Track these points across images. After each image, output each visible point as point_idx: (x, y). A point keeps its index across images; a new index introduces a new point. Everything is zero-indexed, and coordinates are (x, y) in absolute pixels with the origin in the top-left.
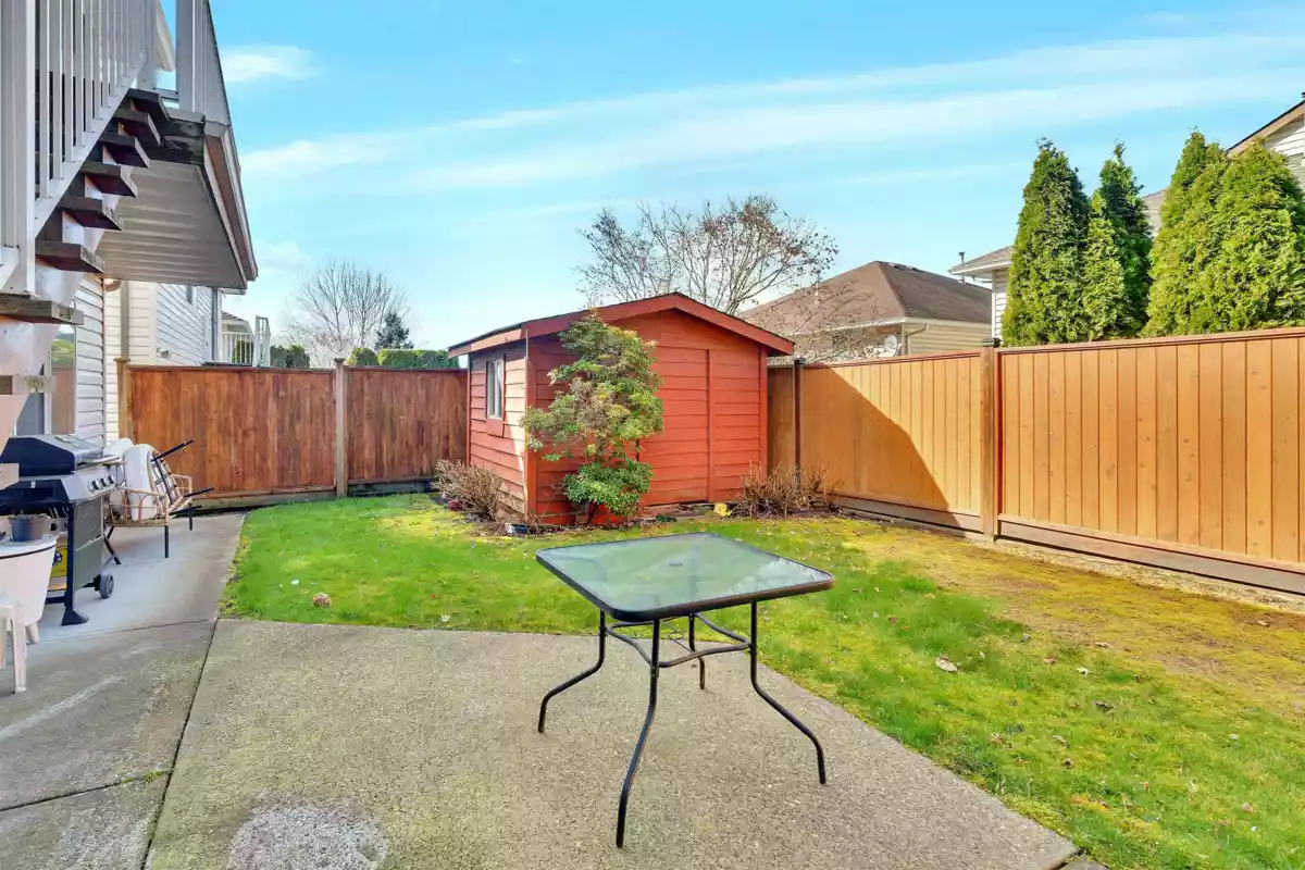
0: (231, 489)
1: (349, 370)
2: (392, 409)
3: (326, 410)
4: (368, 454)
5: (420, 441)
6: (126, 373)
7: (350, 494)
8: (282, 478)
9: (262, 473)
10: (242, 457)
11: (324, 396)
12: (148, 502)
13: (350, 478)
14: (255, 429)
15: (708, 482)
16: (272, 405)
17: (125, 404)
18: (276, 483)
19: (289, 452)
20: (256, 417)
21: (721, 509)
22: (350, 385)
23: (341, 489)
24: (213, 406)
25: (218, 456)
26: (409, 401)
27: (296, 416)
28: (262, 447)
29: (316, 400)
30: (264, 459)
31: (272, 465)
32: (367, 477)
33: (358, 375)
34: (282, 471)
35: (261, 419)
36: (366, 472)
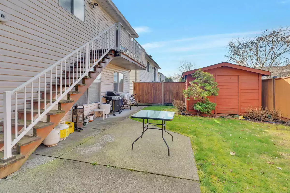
0: (147, 102)
1: (164, 82)
2: (172, 90)
3: (160, 90)
4: (168, 98)
5: (177, 96)
6: (134, 83)
7: (164, 105)
8: (154, 101)
9: (151, 100)
10: (148, 97)
11: (160, 87)
12: (129, 102)
13: (165, 102)
14: (150, 93)
15: (238, 110)
16: (152, 89)
17: (134, 88)
18: (153, 102)
19: (155, 97)
20: (150, 91)
21: (241, 117)
22: (164, 85)
23: (163, 104)
24: (144, 89)
25: (145, 97)
26: (175, 88)
27: (156, 90)
28: (151, 95)
29: (159, 88)
30: (151, 98)
31: (152, 99)
32: (168, 102)
33: (166, 83)
34: (154, 100)
35: (151, 90)
36: (167, 101)
